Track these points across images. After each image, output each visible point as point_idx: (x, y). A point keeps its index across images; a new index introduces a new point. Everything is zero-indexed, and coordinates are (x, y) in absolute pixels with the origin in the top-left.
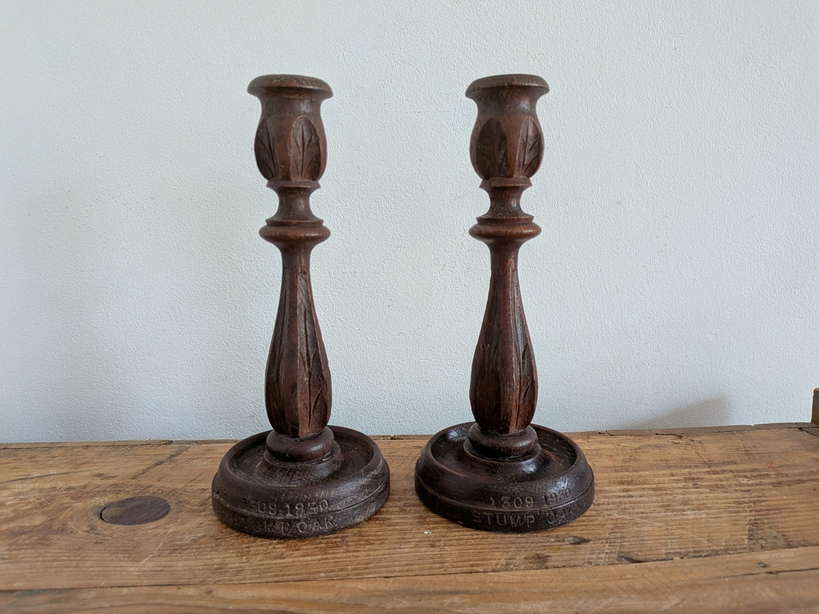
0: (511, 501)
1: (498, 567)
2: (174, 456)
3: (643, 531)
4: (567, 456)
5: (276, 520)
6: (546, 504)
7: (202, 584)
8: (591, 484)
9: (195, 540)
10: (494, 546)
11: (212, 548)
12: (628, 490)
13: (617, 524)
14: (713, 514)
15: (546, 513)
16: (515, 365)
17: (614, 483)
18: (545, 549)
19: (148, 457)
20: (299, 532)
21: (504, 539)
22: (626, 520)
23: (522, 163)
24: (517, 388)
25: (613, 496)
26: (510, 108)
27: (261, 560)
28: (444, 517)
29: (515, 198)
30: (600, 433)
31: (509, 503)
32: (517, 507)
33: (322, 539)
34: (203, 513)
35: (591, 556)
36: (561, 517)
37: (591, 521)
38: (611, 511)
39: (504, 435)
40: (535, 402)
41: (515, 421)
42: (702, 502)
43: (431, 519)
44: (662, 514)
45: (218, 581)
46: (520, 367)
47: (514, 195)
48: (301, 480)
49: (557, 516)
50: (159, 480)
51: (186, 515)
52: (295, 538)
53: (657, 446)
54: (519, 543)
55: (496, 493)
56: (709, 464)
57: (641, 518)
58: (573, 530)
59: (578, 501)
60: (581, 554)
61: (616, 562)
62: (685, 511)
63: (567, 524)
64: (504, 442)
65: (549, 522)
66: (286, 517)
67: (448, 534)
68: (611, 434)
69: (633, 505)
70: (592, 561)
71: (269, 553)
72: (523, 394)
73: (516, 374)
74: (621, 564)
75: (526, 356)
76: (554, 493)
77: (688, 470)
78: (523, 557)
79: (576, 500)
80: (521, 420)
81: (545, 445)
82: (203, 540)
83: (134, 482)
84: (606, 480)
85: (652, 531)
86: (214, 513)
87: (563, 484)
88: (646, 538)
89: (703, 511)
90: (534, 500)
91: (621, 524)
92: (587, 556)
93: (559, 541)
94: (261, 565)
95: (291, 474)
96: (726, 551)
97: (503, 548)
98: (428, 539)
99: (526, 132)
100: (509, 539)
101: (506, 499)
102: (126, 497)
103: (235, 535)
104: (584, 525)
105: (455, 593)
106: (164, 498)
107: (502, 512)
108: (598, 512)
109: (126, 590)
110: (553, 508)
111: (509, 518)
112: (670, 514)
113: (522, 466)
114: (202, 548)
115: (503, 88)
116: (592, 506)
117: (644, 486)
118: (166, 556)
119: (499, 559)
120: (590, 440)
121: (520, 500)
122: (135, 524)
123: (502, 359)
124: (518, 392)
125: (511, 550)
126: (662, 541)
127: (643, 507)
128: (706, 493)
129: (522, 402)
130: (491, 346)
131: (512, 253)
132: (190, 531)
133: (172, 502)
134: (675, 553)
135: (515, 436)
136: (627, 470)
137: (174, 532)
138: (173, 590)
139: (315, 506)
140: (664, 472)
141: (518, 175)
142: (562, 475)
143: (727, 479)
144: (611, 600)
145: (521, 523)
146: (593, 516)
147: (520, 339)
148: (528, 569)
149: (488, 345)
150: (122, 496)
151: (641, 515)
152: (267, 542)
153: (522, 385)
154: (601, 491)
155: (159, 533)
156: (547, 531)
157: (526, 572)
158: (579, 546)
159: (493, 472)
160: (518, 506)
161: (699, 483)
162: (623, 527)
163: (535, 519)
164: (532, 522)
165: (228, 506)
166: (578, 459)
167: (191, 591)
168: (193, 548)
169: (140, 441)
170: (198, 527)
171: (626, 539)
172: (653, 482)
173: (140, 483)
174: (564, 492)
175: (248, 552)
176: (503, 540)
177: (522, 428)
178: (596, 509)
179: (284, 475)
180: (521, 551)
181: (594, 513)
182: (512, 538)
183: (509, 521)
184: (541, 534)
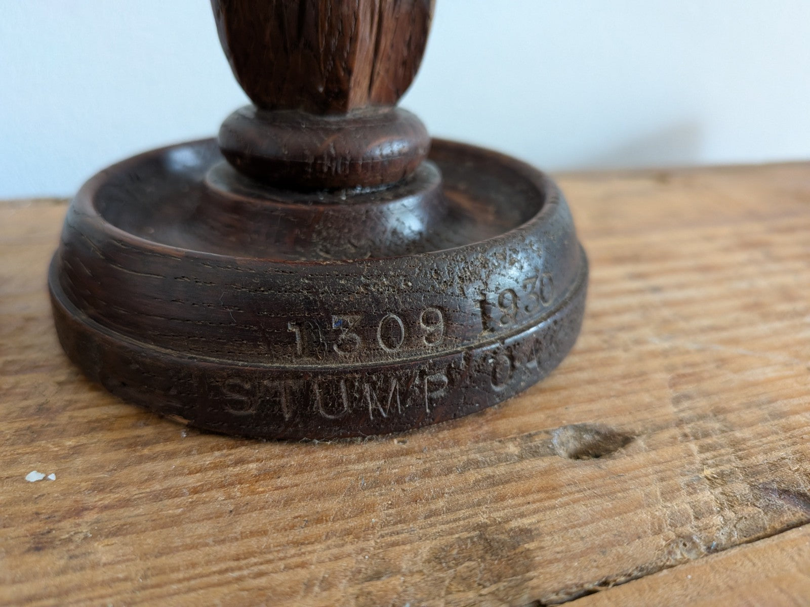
0: (365, 330)
3: (757, 383)
6: (485, 329)
10: (303, 509)
12: (642, 277)
13: (674, 367)
15: (485, 359)
18: (502, 498)
21: (339, 469)
22: (690, 352)
28: (127, 400)
31: (358, 338)
32: (388, 350)
35: (673, 507)
36: (528, 364)
37: (597, 367)
38: (635, 332)
39: (332, 119)
41: (368, 73)
43: (76, 414)
44: (761, 328)
49: (517, 364)
54: (400, 481)
55: (308, 303)
57: (723, 343)
58: (564, 405)
60: (640, 504)
61: (771, 519)
65: (493, 387)
67: (122, 475)
69: (677, 310)
70: (687, 528)
76: (511, 291)
78: (425, 549)
80: (387, 71)
87: (534, 258)
88: (781, 407)
90: (447, 318)
91: (685, 366)
93: (533, 454)
97: (342, 518)
98: (31, 508)
100: (361, 467)
101: (343, 324)
104: (587, 383)
107: (334, 372)
110: (509, 341)
111: (361, 392)
121: (400, 321)
127: (705, 313)
135: (369, 123)
142: (529, 231)
145: (403, 402)
146: (597, 348)
151: (717, 335)
156: (483, 415)
158: (611, 464)
159: (297, 241)
160: (391, 346)
161: (773, 252)
162: (698, 378)
163: (451, 381)
164: (441, 393)
171: (732, 418)
174: (537, 284)
176: (338, 476)
177: (389, 103)
180: (415, 518)
181: (594, 339)
182: (373, 458)
183: (357, 400)
184: (466, 431)
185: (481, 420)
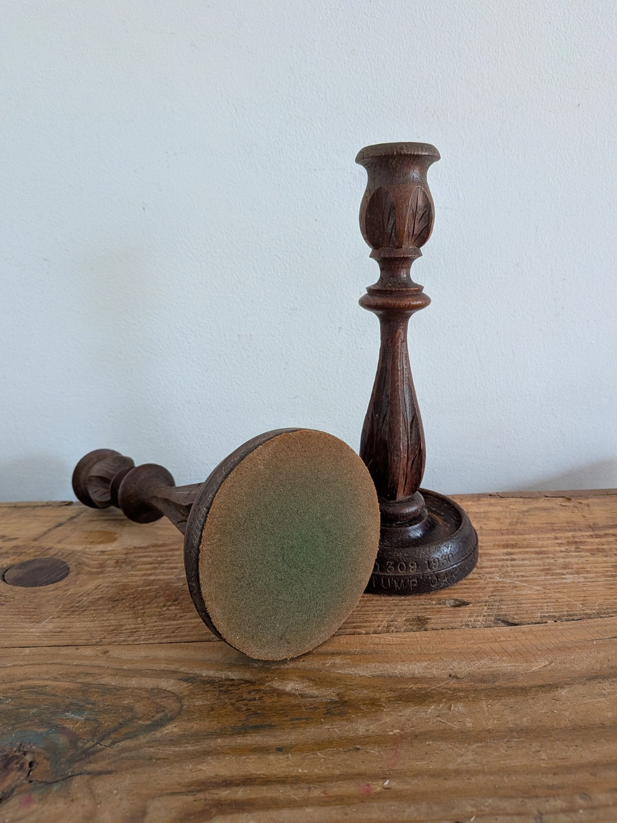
0: (395, 566)
1: (380, 629)
2: (75, 517)
3: (521, 595)
4: (454, 521)
6: (429, 568)
7: (99, 645)
8: (474, 548)
9: (93, 602)
10: (377, 608)
11: (109, 610)
12: (512, 554)
13: (497, 587)
14: (591, 578)
15: (428, 577)
16: (403, 435)
17: (499, 546)
18: (426, 612)
19: (49, 519)
22: (506, 583)
23: (411, 234)
24: (405, 457)
25: (496, 559)
26: (399, 177)
27: (155, 622)
29: (404, 268)
30: (490, 495)
31: (393, 568)
32: (401, 572)
35: (469, 619)
36: (444, 580)
37: (471, 584)
38: (493, 574)
39: (392, 502)
40: (422, 470)
41: (403, 488)
42: (581, 566)
44: (541, 578)
45: (114, 642)
46: (408, 437)
47: (404, 266)
49: (439, 580)
50: (59, 543)
51: (85, 577)
53: (545, 509)
54: (402, 605)
55: (382, 558)
56: (593, 527)
57: (521, 581)
58: (454, 593)
59: (460, 565)
60: (460, 617)
61: (493, 625)
62: (564, 574)
63: (450, 587)
64: (392, 508)
65: (432, 586)
68: (501, 496)
69: (515, 568)
70: (470, 623)
71: (163, 614)
72: (410, 463)
73: (403, 444)
74: (497, 627)
75: (414, 425)
76: (438, 559)
77: (572, 533)
78: (404, 619)
79: (459, 564)
80: (409, 487)
81: (433, 509)
82: (100, 602)
83: (35, 543)
84: (491, 543)
85: (529, 594)
87: (447, 549)
88: (523, 602)
89: (581, 575)
90: (417, 564)
91: (502, 587)
92: (465, 619)
93: (440, 604)
94: (154, 626)
96: (599, 615)
97: (386, 611)
99: (416, 202)
100: (392, 602)
101: (390, 564)
102: (28, 559)
104: (465, 588)
105: (339, 654)
106: (64, 560)
107: (387, 576)
108: (480, 575)
109: (27, 651)
110: (436, 573)
111: (393, 582)
112: (550, 577)
113: (408, 531)
114: (99, 609)
115: (392, 156)
116: (475, 569)
117: (527, 550)
118: (64, 618)
119: (381, 621)
120: (480, 502)
121: (404, 565)
122: (35, 586)
123: (390, 428)
124: (406, 461)
125: (393, 612)
126: (538, 605)
127: (524, 570)
128: (587, 556)
129: (410, 470)
130: (379, 416)
131: (402, 324)
132: (88, 592)
133: (72, 564)
134: (549, 617)
135: (403, 503)
136: (513, 533)
137: (73, 594)
138: (71, 651)
140: (548, 535)
141: (408, 246)
142: (446, 541)
143: (609, 543)
144: (483, 662)
145: (405, 586)
146: (476, 579)
147: (408, 409)
148: (408, 631)
149: (377, 415)
150: (24, 559)
151: (521, 578)
153: (409, 454)
154: (485, 554)
155: (59, 595)
156: (430, 593)
157: (406, 634)
158: (458, 608)
160: (401, 570)
161: (581, 547)
162: (503, 591)
163: (418, 582)
164: (415, 585)
166: (462, 525)
167: (88, 651)
168: (91, 610)
169: (42, 502)
171: (504, 602)
172: (537, 546)
173: (41, 545)
174: (447, 557)
175: (143, 613)
176: (387, 603)
177: (410, 495)
178: (479, 572)
180: (403, 613)
181: (476, 576)
182: (396, 600)
183: (392, 584)
184: (423, 597)
185: (428, 595)
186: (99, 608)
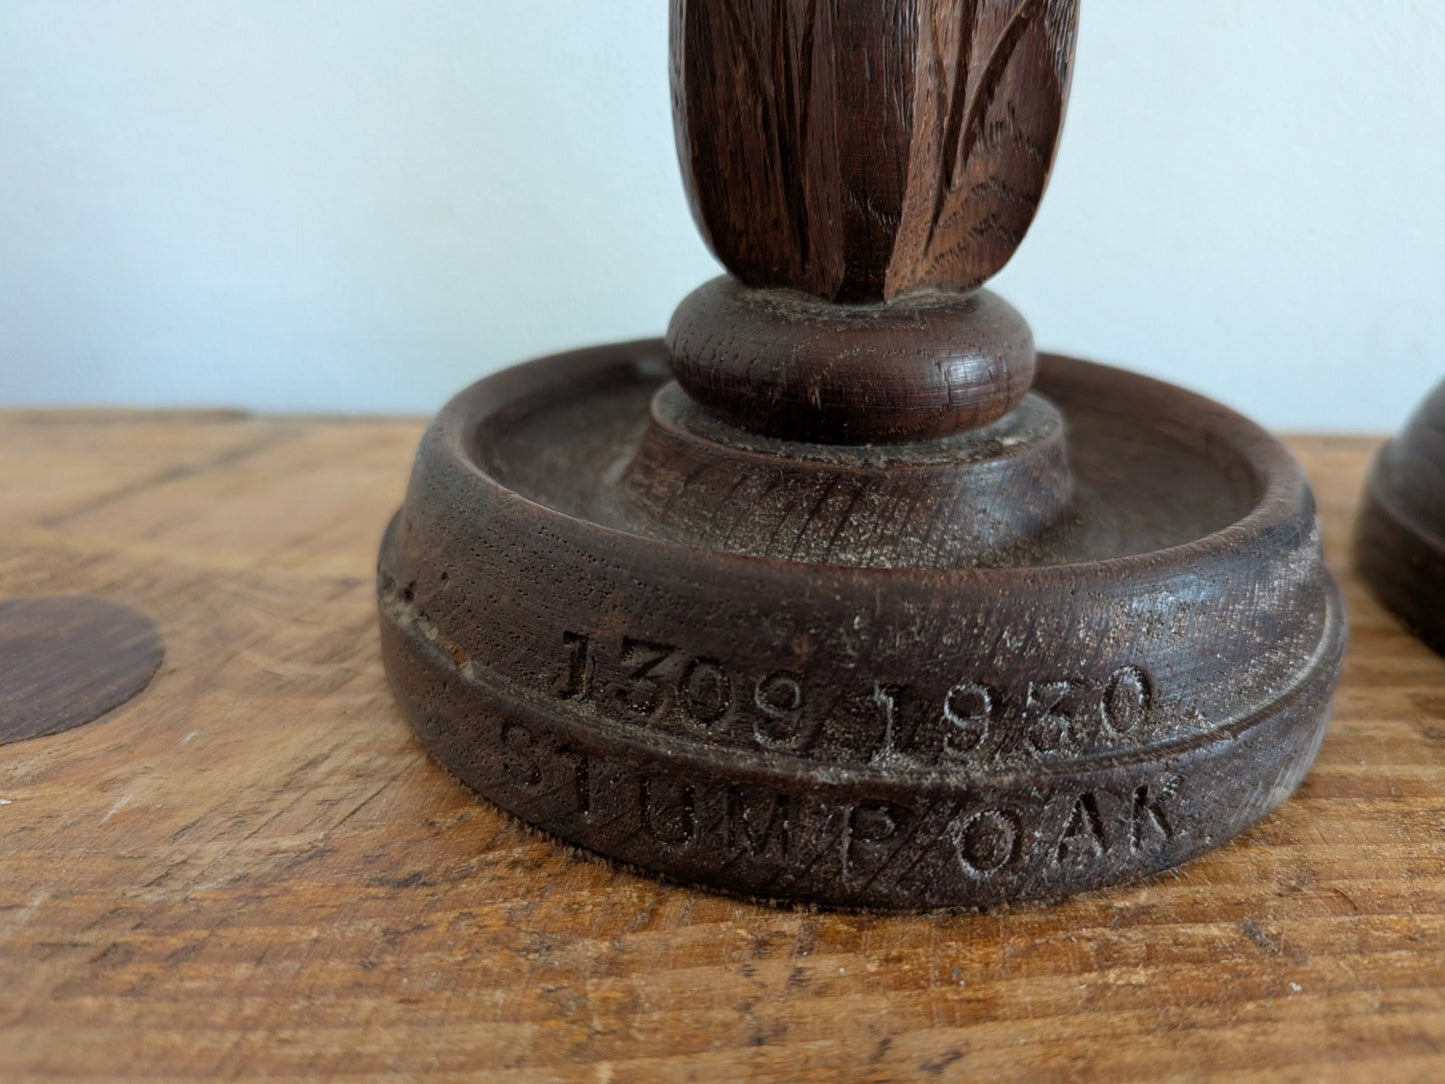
5: (807, 785)
11: (363, 957)
20: (963, 876)
33: (1106, 917)
34: (332, 702)
48: (894, 540)
51: (237, 708)
52: (924, 910)
66: (876, 772)
71: (779, 1032)
82: (307, 887)
86: (390, 701)
95: (836, 502)
103: (517, 852)
114: (292, 953)
132: (240, 807)
137: (144, 810)
139: (1063, 708)
152: (739, 923)
155: (53, 818)
165: (468, 673)
168: (234, 955)
170: (287, 786)
173: (67, 542)
175: (620, 1011)
179: (790, 507)
186: (293, 934)
